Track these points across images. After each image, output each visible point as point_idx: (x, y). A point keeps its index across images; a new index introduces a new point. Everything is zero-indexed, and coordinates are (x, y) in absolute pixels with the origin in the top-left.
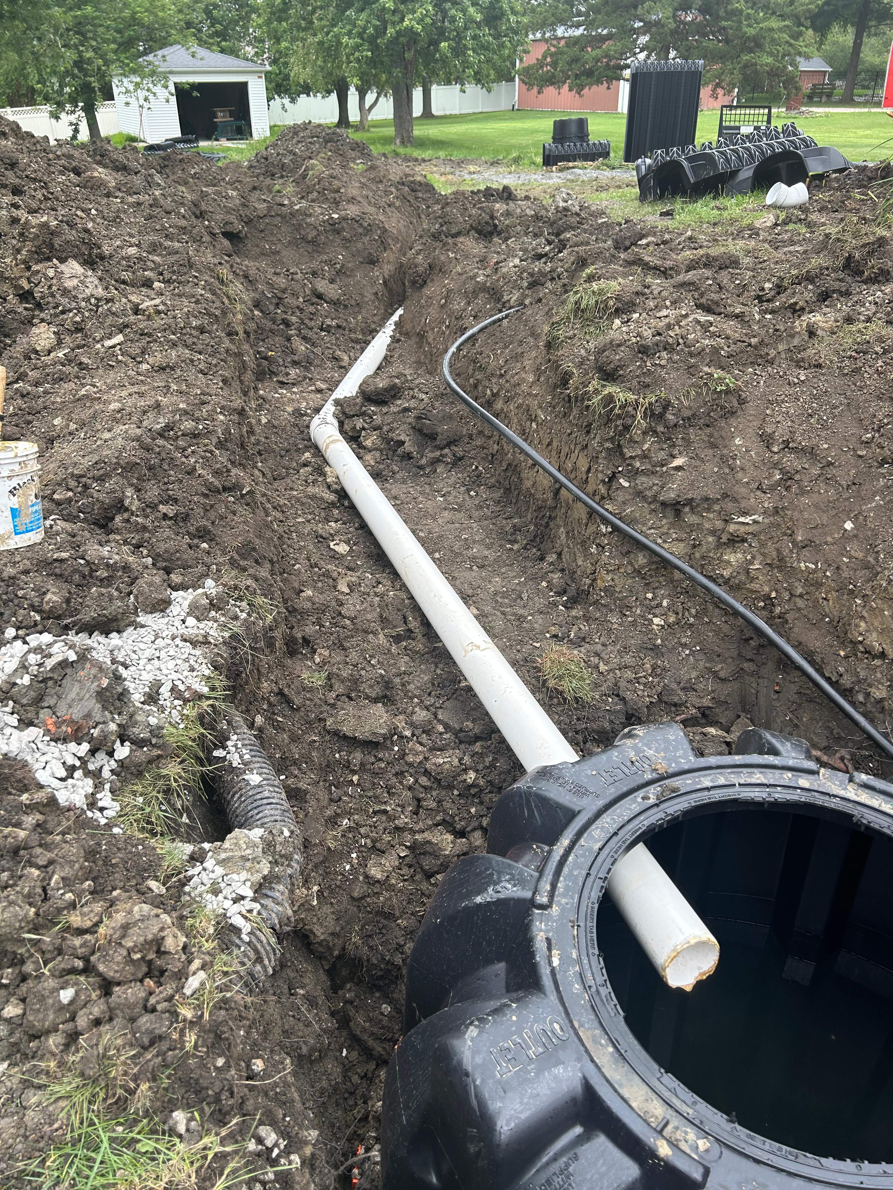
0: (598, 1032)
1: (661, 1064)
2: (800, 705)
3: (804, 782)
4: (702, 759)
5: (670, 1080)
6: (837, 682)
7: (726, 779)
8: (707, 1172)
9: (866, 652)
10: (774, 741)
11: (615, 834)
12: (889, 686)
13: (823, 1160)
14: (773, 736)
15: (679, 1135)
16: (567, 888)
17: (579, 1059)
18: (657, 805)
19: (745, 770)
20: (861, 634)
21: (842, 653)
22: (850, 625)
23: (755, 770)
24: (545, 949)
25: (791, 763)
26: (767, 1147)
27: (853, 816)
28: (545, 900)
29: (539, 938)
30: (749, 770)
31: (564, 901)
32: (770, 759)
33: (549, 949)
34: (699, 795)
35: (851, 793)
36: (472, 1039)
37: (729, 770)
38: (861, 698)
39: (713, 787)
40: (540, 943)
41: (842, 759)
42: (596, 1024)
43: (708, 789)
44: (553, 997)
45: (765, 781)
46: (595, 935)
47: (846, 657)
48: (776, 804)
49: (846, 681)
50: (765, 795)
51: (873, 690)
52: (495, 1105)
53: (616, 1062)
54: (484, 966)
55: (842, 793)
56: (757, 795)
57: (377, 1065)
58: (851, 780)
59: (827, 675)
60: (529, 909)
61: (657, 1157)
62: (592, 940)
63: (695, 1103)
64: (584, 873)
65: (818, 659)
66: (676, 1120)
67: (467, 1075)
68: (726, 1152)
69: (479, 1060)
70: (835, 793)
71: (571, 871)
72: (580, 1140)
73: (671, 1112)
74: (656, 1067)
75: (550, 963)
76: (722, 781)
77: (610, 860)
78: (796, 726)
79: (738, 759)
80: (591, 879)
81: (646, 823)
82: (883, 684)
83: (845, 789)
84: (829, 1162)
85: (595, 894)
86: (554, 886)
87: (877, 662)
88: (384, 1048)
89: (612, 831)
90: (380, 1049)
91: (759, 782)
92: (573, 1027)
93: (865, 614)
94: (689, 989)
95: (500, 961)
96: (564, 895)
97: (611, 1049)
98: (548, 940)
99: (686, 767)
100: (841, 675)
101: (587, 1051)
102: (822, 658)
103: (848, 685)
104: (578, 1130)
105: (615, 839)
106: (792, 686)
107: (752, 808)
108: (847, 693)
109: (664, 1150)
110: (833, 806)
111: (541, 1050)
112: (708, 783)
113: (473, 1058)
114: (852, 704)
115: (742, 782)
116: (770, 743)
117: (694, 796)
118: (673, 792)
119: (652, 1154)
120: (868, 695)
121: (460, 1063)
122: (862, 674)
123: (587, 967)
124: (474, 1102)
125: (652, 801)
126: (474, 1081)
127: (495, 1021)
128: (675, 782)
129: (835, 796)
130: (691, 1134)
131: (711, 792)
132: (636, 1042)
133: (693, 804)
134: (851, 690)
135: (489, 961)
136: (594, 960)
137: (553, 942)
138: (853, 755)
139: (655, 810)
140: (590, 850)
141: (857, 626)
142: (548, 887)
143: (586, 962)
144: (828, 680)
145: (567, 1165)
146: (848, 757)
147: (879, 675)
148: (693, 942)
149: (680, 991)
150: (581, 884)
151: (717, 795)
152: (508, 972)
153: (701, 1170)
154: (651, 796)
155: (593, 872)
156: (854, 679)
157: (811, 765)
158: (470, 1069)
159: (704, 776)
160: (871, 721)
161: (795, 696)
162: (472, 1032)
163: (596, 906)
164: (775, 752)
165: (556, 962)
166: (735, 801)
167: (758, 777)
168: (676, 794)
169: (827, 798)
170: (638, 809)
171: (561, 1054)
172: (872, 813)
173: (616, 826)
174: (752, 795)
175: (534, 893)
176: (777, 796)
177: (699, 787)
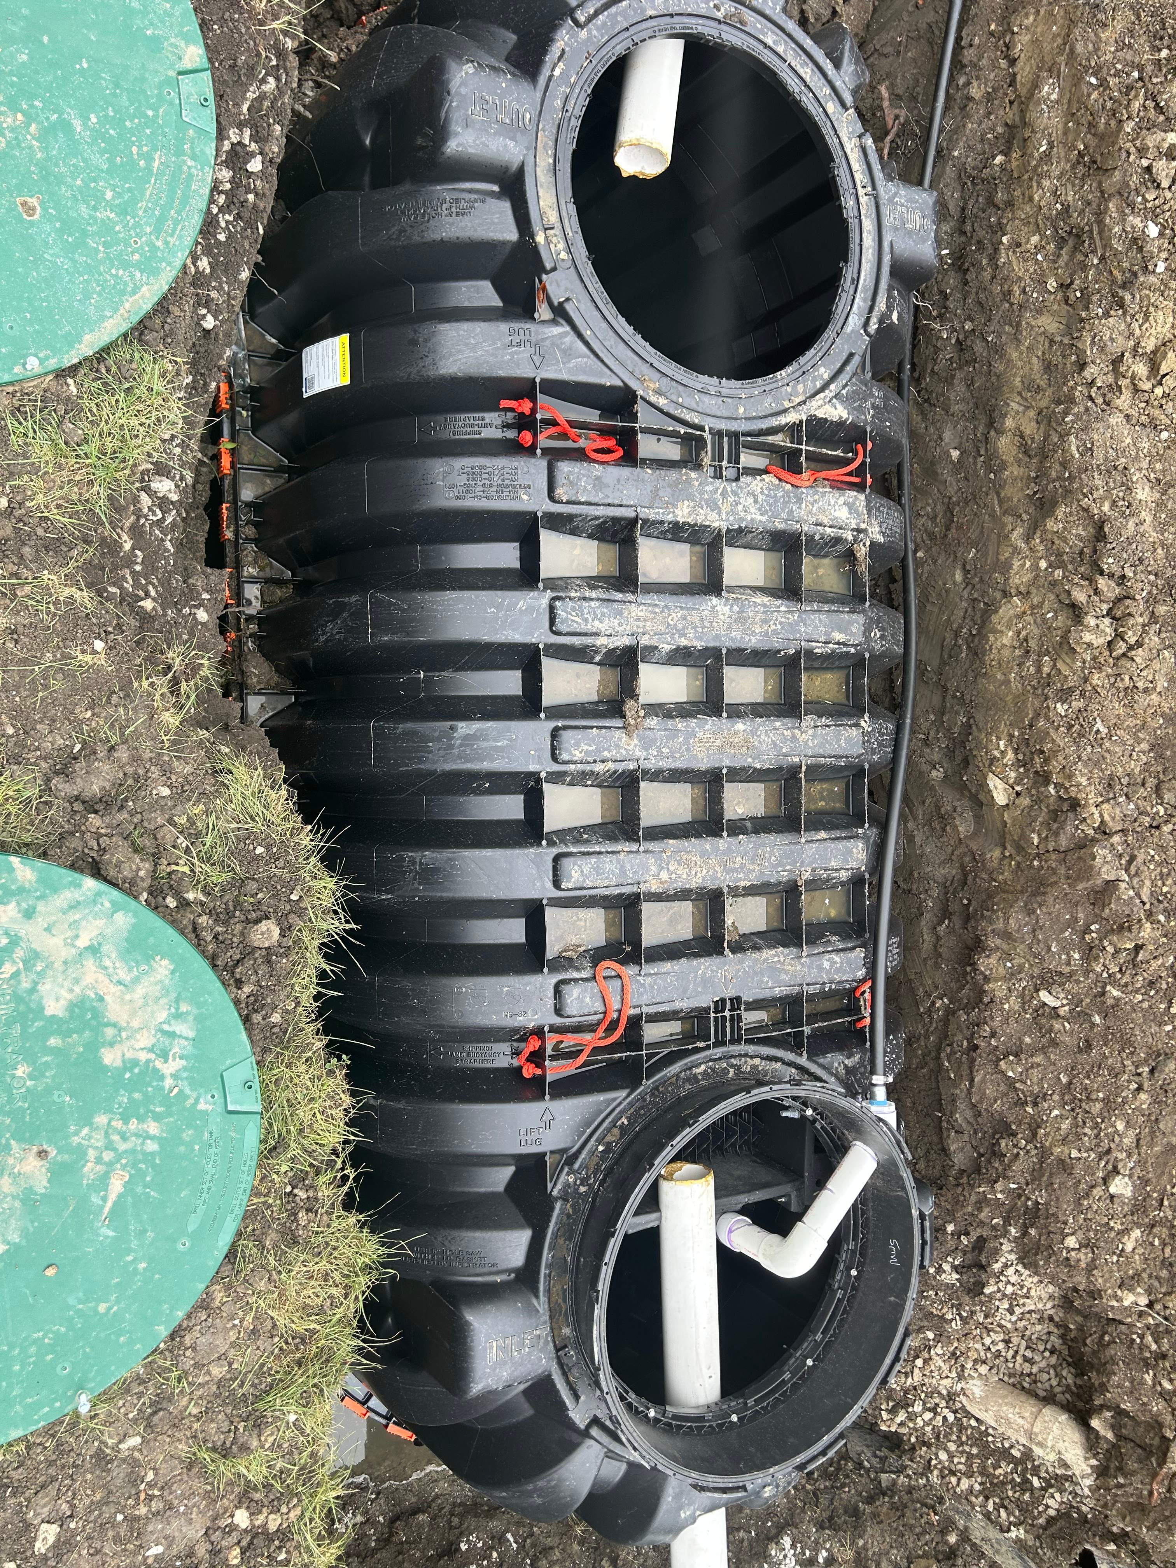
0: (551, 144)
1: (574, 196)
2: (920, 37)
3: (831, 107)
4: (784, 17)
5: (572, 209)
6: (963, 48)
7: (785, 51)
8: (554, 269)
9: (1007, 46)
10: (847, 54)
11: (672, 16)
12: (988, 93)
13: (620, 316)
14: (852, 48)
15: (554, 240)
16: (604, 24)
17: (528, 149)
18: (720, 22)
19: (804, 57)
20: (1021, 26)
21: (993, 27)
23: (811, 65)
24: (557, 56)
25: (838, 84)
26: (596, 286)
27: (834, 161)
28: (582, 19)
29: (558, 44)
30: (807, 60)
31: (595, 32)
32: (828, 66)
33: (560, 59)
34: (755, 43)
35: (851, 146)
36: (467, 73)
37: (794, 46)
38: (962, 81)
39: (770, 48)
40: (555, 50)
41: (897, 117)
42: (553, 138)
43: (766, 46)
44: (539, 95)
45: (808, 80)
46: (597, 78)
47: (992, 34)
48: (797, 103)
49: (969, 55)
50: (797, 90)
51: (975, 84)
52: (456, 127)
53: (548, 171)
54: (499, 25)
55: (845, 139)
56: (793, 84)
58: (860, 137)
59: (964, 34)
60: (565, 14)
61: (533, 239)
62: (592, 80)
63: (577, 233)
64: (625, 25)
65: (974, 10)
66: (557, 231)
67: (449, 93)
68: (572, 269)
69: (463, 91)
70: (841, 135)
71: (617, 14)
72: (492, 194)
73: (559, 224)
74: (570, 194)
75: (553, 70)
76: (780, 49)
77: (650, 33)
78: (898, 53)
79: (808, 43)
80: (626, 34)
81: (700, 29)
82: (986, 86)
83: (850, 139)
84: (622, 320)
85: (620, 50)
86: (597, 13)
87: (1003, 63)
89: (671, 11)
91: (804, 76)
92: (538, 125)
94: (625, 175)
95: (514, 32)
96: (598, 29)
97: (551, 161)
98: (563, 51)
99: (768, 12)
100: (971, 45)
101: (536, 148)
102: (976, 14)
103: (965, 61)
104: (496, 188)
105: (667, 19)
106: (932, 13)
107: (781, 91)
108: (957, 64)
109: (540, 238)
110: (829, 142)
111: (507, 121)
112: (769, 41)
113: (460, 86)
114: (951, 78)
115: (793, 64)
116: (842, 53)
117: (752, 41)
118: (741, 22)
119: (532, 236)
120: (968, 83)
121: (448, 81)
122: (984, 62)
123: (575, 96)
124: (443, 115)
125: (719, 15)
126: (452, 102)
127: (489, 74)
128: (750, 17)
129: (838, 137)
130: (561, 245)
131: (765, 51)
132: (569, 171)
133: (745, 47)
134: (964, 66)
135: (505, 25)
136: (583, 95)
137: (565, 56)
138: (907, 121)
139: (714, 24)
140: (643, 10)
141: (1027, 15)
142: (592, 11)
143: (577, 91)
144: (959, 39)
145: (475, 201)
146: (902, 120)
147: (992, 76)
148: (654, 146)
150: (616, 31)
151: (767, 57)
152: (516, 47)
153: (553, 265)
154: (722, 10)
155: (632, 30)
156: (975, 60)
157: (849, 99)
158: (453, 91)
159: (773, 32)
160: (946, 109)
161: (924, 26)
162: (469, 68)
163: (614, 58)
164: (837, 65)
165: (557, 72)
166: (775, 74)
167: (807, 72)
168: (740, 26)
169: (832, 133)
170: (703, 12)
171: (519, 135)
172: (847, 171)
173: (677, 9)
174: (789, 81)
175: (578, 6)
176: (804, 98)
177: (761, 37)
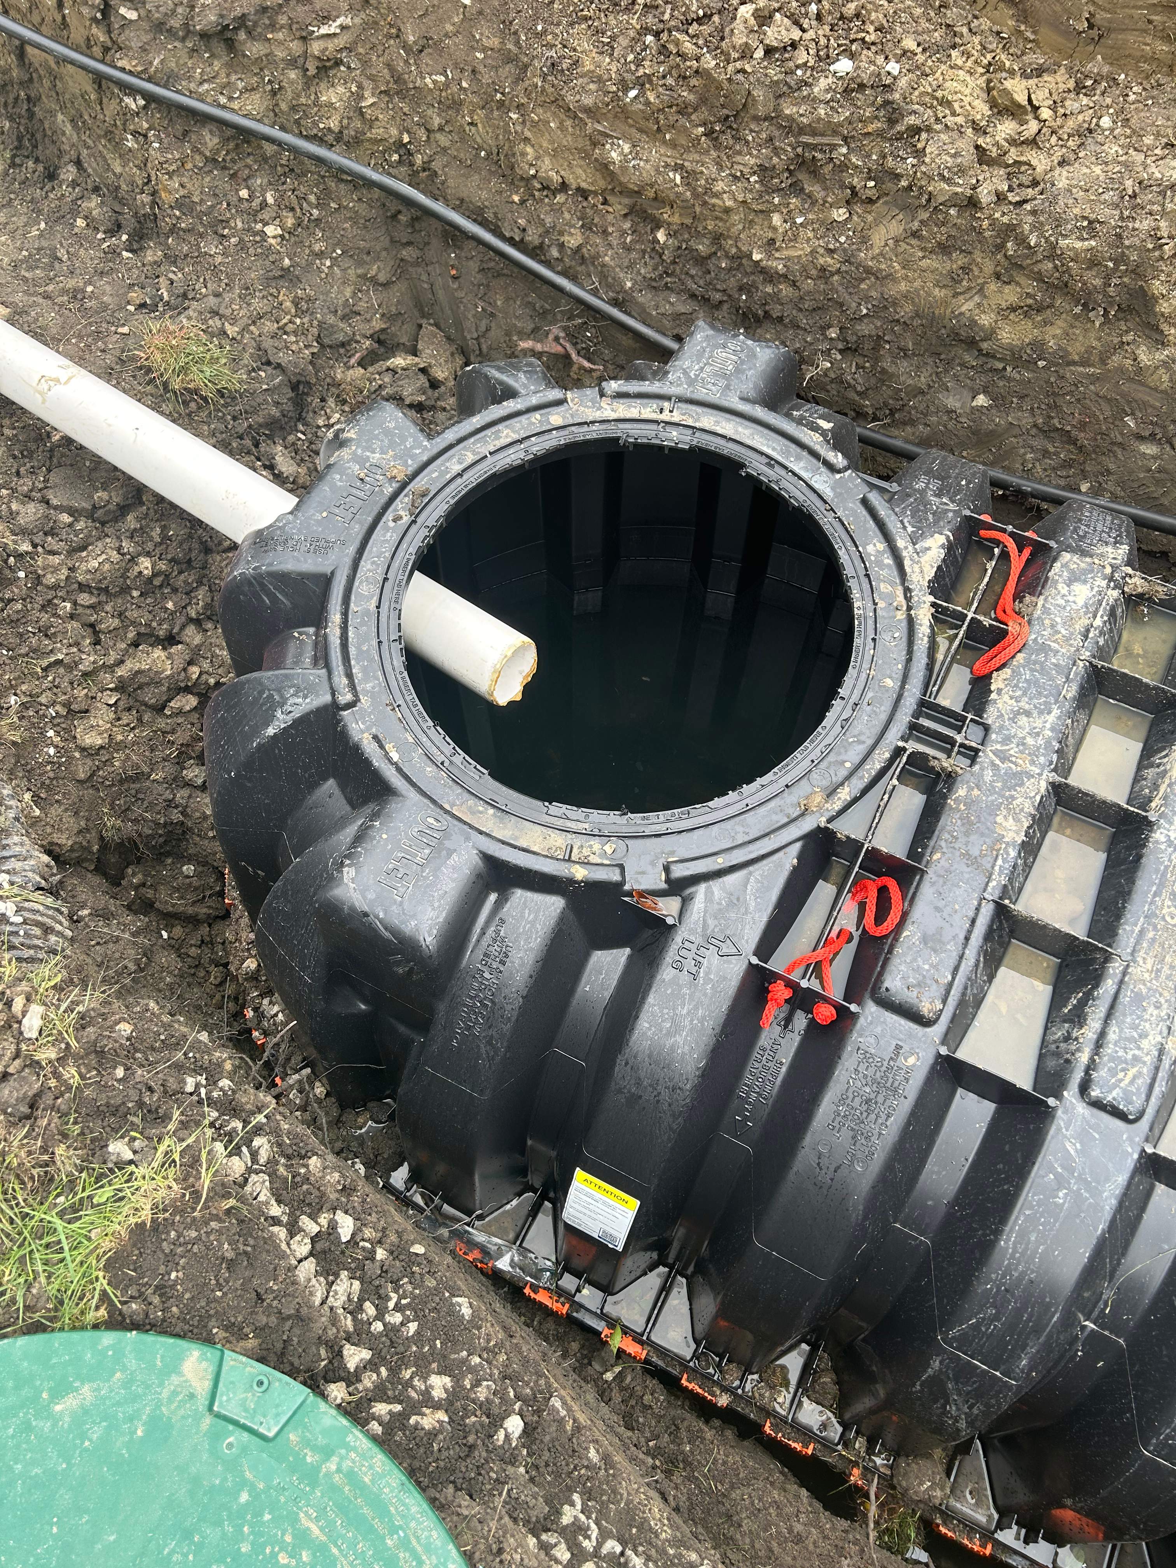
0: (472, 802)
1: (543, 800)
2: (488, 286)
3: (556, 418)
4: (438, 440)
5: (558, 809)
6: (522, 240)
7: (474, 453)
8: (622, 867)
9: (544, 188)
10: (504, 377)
11: (386, 579)
12: (582, 226)
13: (710, 804)
14: (499, 369)
15: (586, 852)
16: (364, 670)
17: (468, 839)
18: (414, 522)
19: (488, 432)
20: (531, 165)
21: (516, 198)
22: (514, 155)
23: (500, 427)
24: (378, 750)
25: (534, 400)
26: (662, 819)
27: (618, 438)
28: (349, 697)
29: (365, 742)
30: (493, 429)
31: (369, 686)
32: (510, 406)
33: (382, 747)
34: (452, 486)
35: (611, 410)
36: (353, 880)
37: (472, 440)
38: (555, 253)
39: (464, 470)
40: (369, 748)
41: (557, 339)
42: (466, 795)
43: (460, 475)
44: (412, 794)
45: (515, 437)
46: (420, 706)
47: (523, 202)
48: (537, 459)
49: (533, 237)
50: (522, 455)
51: (566, 238)
52: (409, 927)
53: (501, 820)
54: (309, 793)
55: (598, 415)
56: (514, 457)
57: (210, 925)
58: (602, 395)
59: (507, 235)
60: (335, 715)
61: (576, 882)
62: (420, 713)
63: (587, 816)
64: (374, 643)
65: (489, 215)
66: (577, 841)
67: (366, 915)
68: (630, 842)
69: (371, 896)
70: (591, 419)
71: (358, 648)
72: (499, 905)
73: (569, 836)
74: (540, 803)
75: (390, 760)
76: (470, 458)
77: (394, 615)
78: (492, 315)
79: (477, 421)
80: (385, 646)
81: (413, 550)
82: (574, 226)
83: (600, 408)
84: (716, 802)
85: (399, 662)
86: (349, 675)
87: (560, 198)
88: (209, 907)
89: (380, 579)
90: (205, 910)
91: (509, 440)
92: (447, 812)
93: (528, 134)
94: (519, 698)
95: (325, 779)
96: (366, 679)
97: (491, 811)
98: (375, 738)
99: (425, 458)
100: (524, 230)
101: (471, 827)
102: (495, 214)
103: (537, 242)
104: (493, 897)
105: (388, 585)
106: (471, 263)
108: (536, 252)
109: (580, 873)
110: (595, 436)
111: (427, 851)
112: (457, 468)
113: (364, 897)
114: (547, 264)
115: (492, 449)
116: (501, 383)
117: (448, 490)
118: (424, 495)
119: (571, 881)
120: (562, 246)
121: (353, 909)
122: (548, 220)
123: (428, 744)
124: (387, 934)
125: (406, 519)
126: (377, 917)
127: (366, 850)
128: (419, 483)
129: (593, 422)
130: (596, 844)
131: (465, 477)
132: (511, 792)
133: (452, 502)
134: (541, 246)
135: (313, 785)
136: (432, 732)
137: (381, 736)
138: (565, 329)
139: (414, 528)
140: (367, 612)
141: (524, 154)
142: (345, 681)
143: (424, 739)
144: (511, 241)
145: (497, 932)
146: (562, 334)
147: (567, 216)
148: (509, 654)
149: (511, 703)
150: (377, 658)
151: (473, 478)
152: (342, 787)
153: (617, 871)
154: (402, 513)
155: (384, 638)
156: (541, 230)
157: (555, 394)
158: (366, 908)
159: (448, 460)
160: (574, 279)
161: (479, 276)
162: (348, 873)
163: (406, 674)
164: (510, 394)
165: (395, 756)
166: (494, 475)
167: (507, 433)
168: (426, 498)
169: (585, 428)
170: (396, 538)
171: (447, 844)
172: (635, 425)
173: (381, 570)
174: (508, 460)
175: (333, 695)
176: (535, 449)
177: (448, 477)
